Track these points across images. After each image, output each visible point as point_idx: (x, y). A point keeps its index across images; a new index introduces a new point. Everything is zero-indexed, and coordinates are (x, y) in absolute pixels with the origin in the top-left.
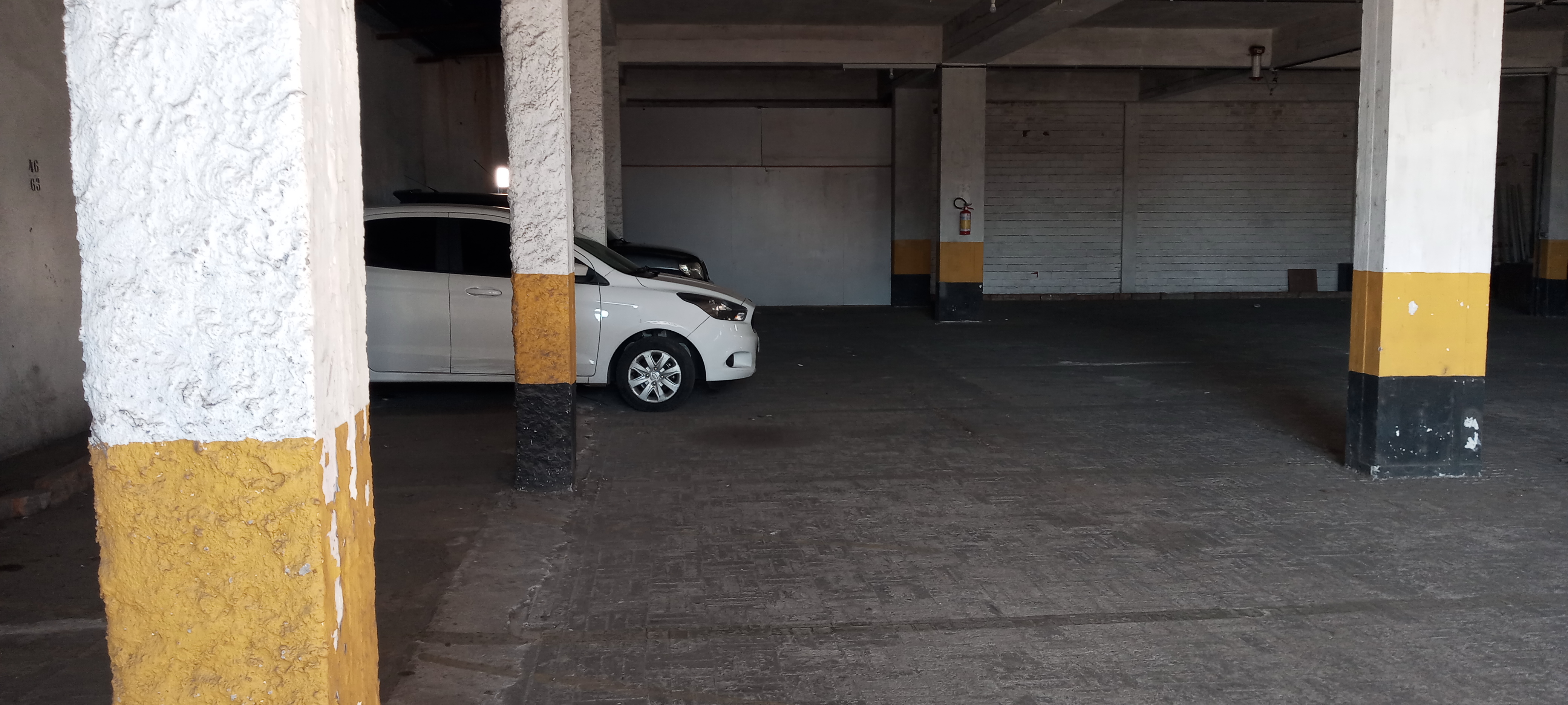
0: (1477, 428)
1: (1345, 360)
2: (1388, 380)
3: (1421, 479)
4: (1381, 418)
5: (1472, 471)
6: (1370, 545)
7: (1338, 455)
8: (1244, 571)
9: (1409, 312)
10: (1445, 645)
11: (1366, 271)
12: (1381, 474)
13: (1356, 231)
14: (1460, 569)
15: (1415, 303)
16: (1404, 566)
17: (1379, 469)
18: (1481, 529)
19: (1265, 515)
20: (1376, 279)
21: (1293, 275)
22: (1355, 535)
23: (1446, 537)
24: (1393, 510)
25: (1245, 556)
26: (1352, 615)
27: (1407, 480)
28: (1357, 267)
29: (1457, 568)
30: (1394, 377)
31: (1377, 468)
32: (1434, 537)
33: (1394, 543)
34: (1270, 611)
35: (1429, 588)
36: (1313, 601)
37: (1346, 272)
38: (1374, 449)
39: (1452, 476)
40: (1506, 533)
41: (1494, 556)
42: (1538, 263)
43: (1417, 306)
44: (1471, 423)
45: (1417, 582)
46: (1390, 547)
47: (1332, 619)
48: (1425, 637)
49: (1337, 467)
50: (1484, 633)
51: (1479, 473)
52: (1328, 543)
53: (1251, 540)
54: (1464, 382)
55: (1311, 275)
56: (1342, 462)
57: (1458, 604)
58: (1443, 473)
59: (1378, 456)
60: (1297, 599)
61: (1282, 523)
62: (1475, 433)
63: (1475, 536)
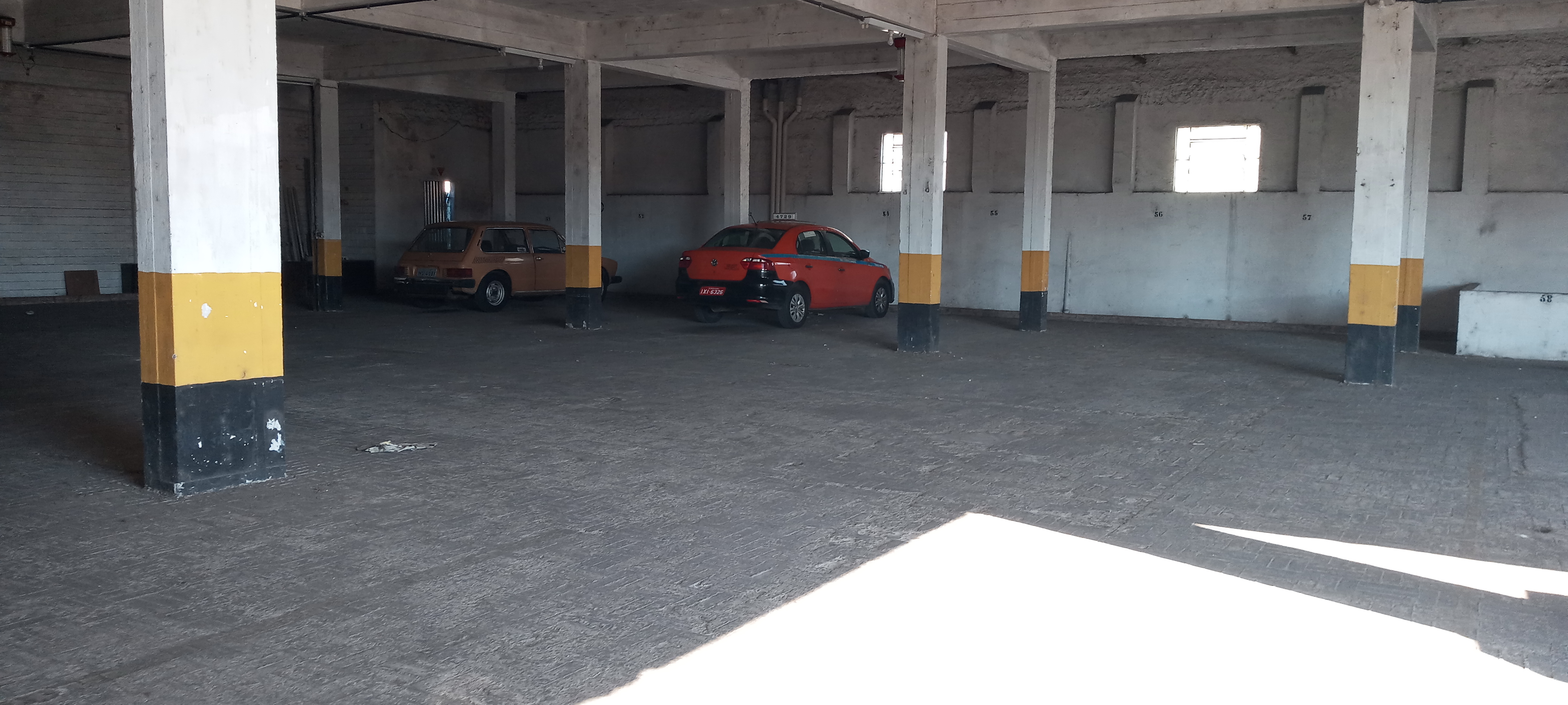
0: (279, 429)
1: (136, 369)
2: (186, 389)
3: (228, 489)
4: (181, 431)
5: (278, 472)
6: (181, 574)
7: (137, 477)
8: (29, 642)
9: (203, 315)
10: (273, 673)
11: (153, 272)
12: (185, 491)
13: (138, 230)
14: (278, 581)
15: (208, 305)
16: (220, 591)
17: (183, 486)
18: (293, 533)
19: (54, 563)
20: (165, 281)
21: (70, 277)
22: (164, 566)
23: (260, 549)
24: (202, 528)
25: (28, 623)
26: (168, 666)
27: (213, 493)
28: (141, 268)
29: (275, 581)
30: (192, 385)
31: (181, 485)
32: (248, 552)
33: (207, 568)
34: (68, 688)
35: (249, 611)
36: (121, 660)
37: (130, 273)
38: (176, 465)
39: (259, 481)
40: (318, 533)
41: (309, 560)
42: (316, 262)
43: (210, 309)
44: (273, 424)
45: (235, 607)
46: (202, 573)
47: (145, 676)
48: (251, 669)
49: (136, 490)
50: (311, 648)
51: (285, 474)
52: (133, 583)
53: (37, 600)
54: (263, 384)
55: (90, 278)
56: (141, 483)
57: (281, 621)
58: (249, 480)
59: (181, 473)
60: (101, 662)
61: (76, 570)
62: (278, 434)
63: (288, 542)
